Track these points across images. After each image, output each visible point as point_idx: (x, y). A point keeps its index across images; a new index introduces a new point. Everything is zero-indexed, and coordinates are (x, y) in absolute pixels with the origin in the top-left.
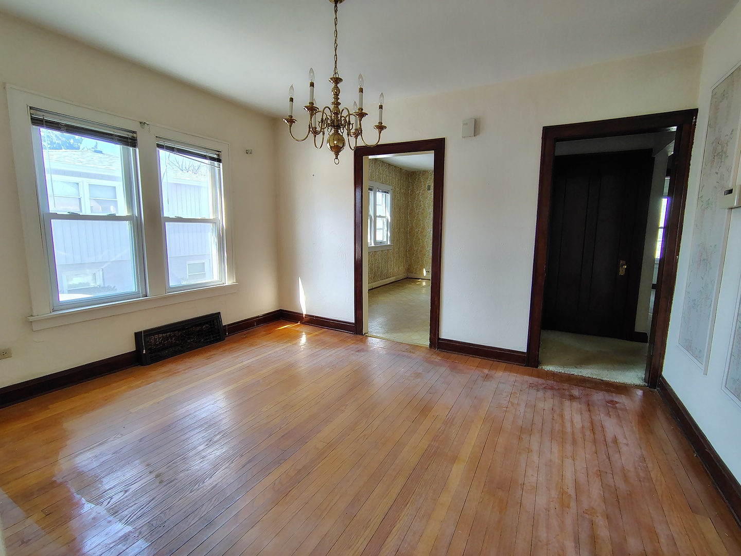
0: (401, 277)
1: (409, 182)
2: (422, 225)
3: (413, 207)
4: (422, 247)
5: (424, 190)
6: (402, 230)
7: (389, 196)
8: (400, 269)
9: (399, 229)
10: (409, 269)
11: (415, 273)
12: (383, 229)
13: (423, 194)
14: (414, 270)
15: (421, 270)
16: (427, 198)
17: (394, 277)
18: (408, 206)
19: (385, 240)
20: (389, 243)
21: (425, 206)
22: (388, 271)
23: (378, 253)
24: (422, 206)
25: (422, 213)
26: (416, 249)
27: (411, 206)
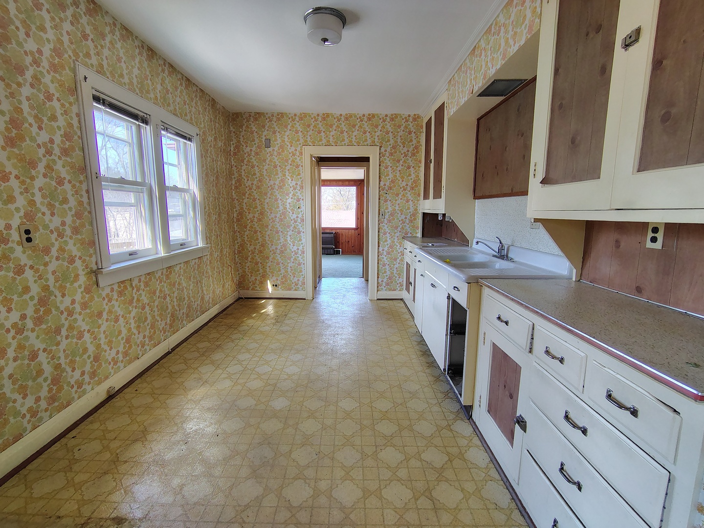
0: (229, 300)
1: (230, 132)
2: (259, 208)
3: (240, 175)
4: (263, 245)
5: (259, 147)
6: (224, 216)
7: (192, 146)
8: (227, 286)
9: (219, 215)
10: (241, 284)
11: (253, 289)
12: (184, 216)
13: (257, 154)
14: (250, 284)
15: (263, 283)
16: (265, 161)
17: (217, 306)
18: (230, 174)
19: (192, 238)
20: (201, 245)
21: (262, 175)
22: (203, 298)
23: (177, 269)
24: (258, 175)
25: (258, 187)
26: (252, 247)
27: (236, 175)
